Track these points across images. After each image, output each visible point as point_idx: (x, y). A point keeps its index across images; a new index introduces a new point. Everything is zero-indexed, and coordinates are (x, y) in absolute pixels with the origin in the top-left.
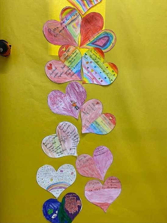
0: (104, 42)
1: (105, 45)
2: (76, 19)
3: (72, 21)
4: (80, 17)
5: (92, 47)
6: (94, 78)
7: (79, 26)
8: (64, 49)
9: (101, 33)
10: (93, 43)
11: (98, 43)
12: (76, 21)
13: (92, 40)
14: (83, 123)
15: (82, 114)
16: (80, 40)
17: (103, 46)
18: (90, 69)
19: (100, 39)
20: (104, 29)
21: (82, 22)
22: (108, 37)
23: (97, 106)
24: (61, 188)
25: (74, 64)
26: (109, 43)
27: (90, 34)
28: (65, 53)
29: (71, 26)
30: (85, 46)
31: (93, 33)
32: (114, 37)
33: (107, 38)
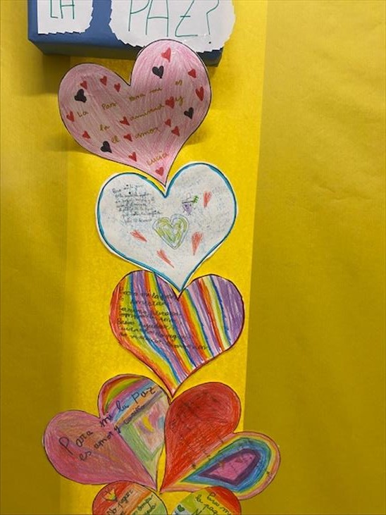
0: (240, 468)
1: (243, 476)
3: (138, 411)
7: (162, 424)
8: (111, 496)
9: (231, 442)
11: (220, 472)
12: (151, 411)
16: (162, 467)
17: (236, 480)
20: (240, 428)
27: (195, 445)
29: (133, 426)
31: (206, 443)
32: (274, 454)
33: (249, 458)
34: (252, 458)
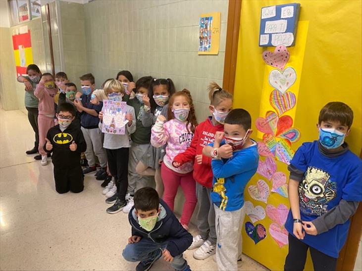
0: (292, 136)
2: (275, 118)
3: (272, 119)
6: (283, 158)
9: (290, 130)
10: (284, 135)
11: (287, 136)
14: (273, 185)
15: (273, 179)
16: (276, 132)
17: (291, 138)
18: (280, 152)
19: (289, 133)
20: (293, 126)
21: (279, 120)
22: (295, 132)
23: (283, 177)
25: (271, 146)
26: (295, 137)
28: (267, 138)
29: (271, 122)
30: (279, 136)
31: (285, 129)
32: (299, 134)
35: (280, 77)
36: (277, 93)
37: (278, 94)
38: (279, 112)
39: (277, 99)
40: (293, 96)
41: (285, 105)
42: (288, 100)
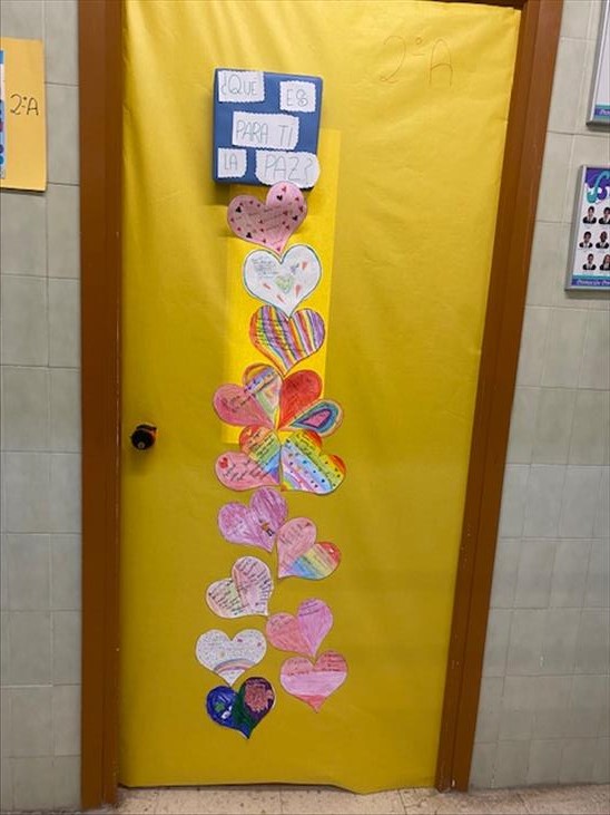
0: (322, 419)
1: (323, 424)
2: (272, 381)
3: (265, 385)
4: (279, 378)
5: (299, 429)
6: (302, 481)
7: (277, 393)
8: (249, 433)
9: (316, 404)
10: (301, 422)
11: (309, 422)
12: (272, 385)
13: (299, 416)
14: (281, 558)
15: (279, 544)
16: (278, 418)
17: (319, 426)
18: (294, 466)
19: (315, 414)
20: (322, 397)
21: (283, 386)
22: (329, 410)
23: (307, 530)
24: (238, 668)
25: (267, 458)
26: (330, 421)
27: (296, 406)
28: (252, 439)
29: (263, 393)
30: (287, 426)
31: (302, 405)
32: (340, 412)
33: (327, 414)
34: (328, 414)
35: (275, 273)
36: (270, 315)
37: (274, 317)
38: (281, 363)
39: (274, 331)
40: (316, 320)
41: (296, 343)
42: (305, 331)
